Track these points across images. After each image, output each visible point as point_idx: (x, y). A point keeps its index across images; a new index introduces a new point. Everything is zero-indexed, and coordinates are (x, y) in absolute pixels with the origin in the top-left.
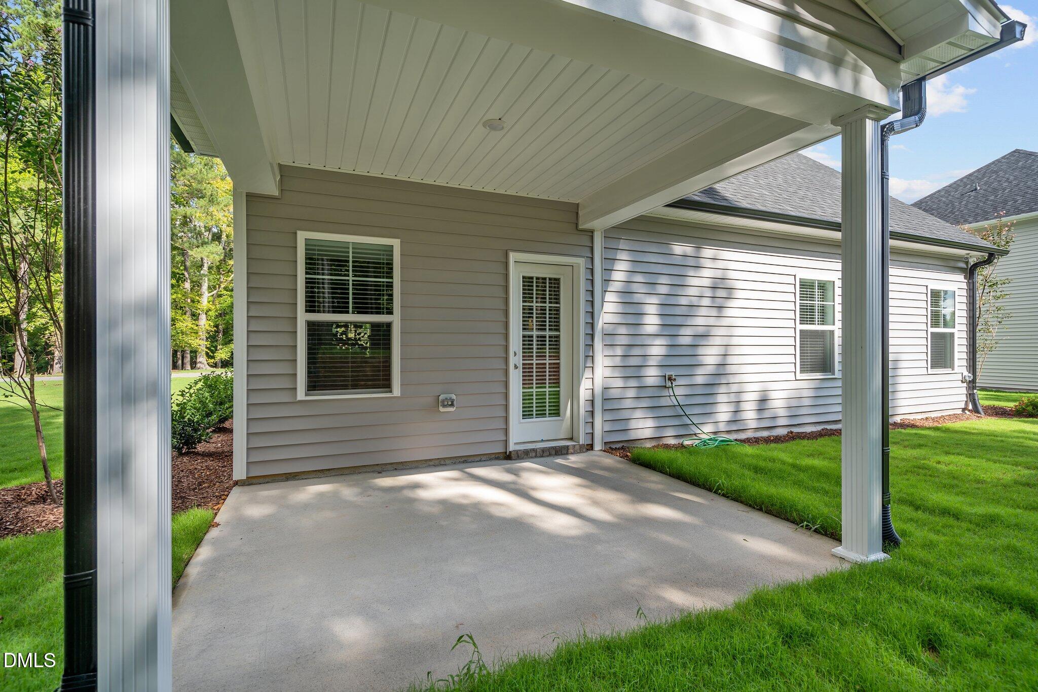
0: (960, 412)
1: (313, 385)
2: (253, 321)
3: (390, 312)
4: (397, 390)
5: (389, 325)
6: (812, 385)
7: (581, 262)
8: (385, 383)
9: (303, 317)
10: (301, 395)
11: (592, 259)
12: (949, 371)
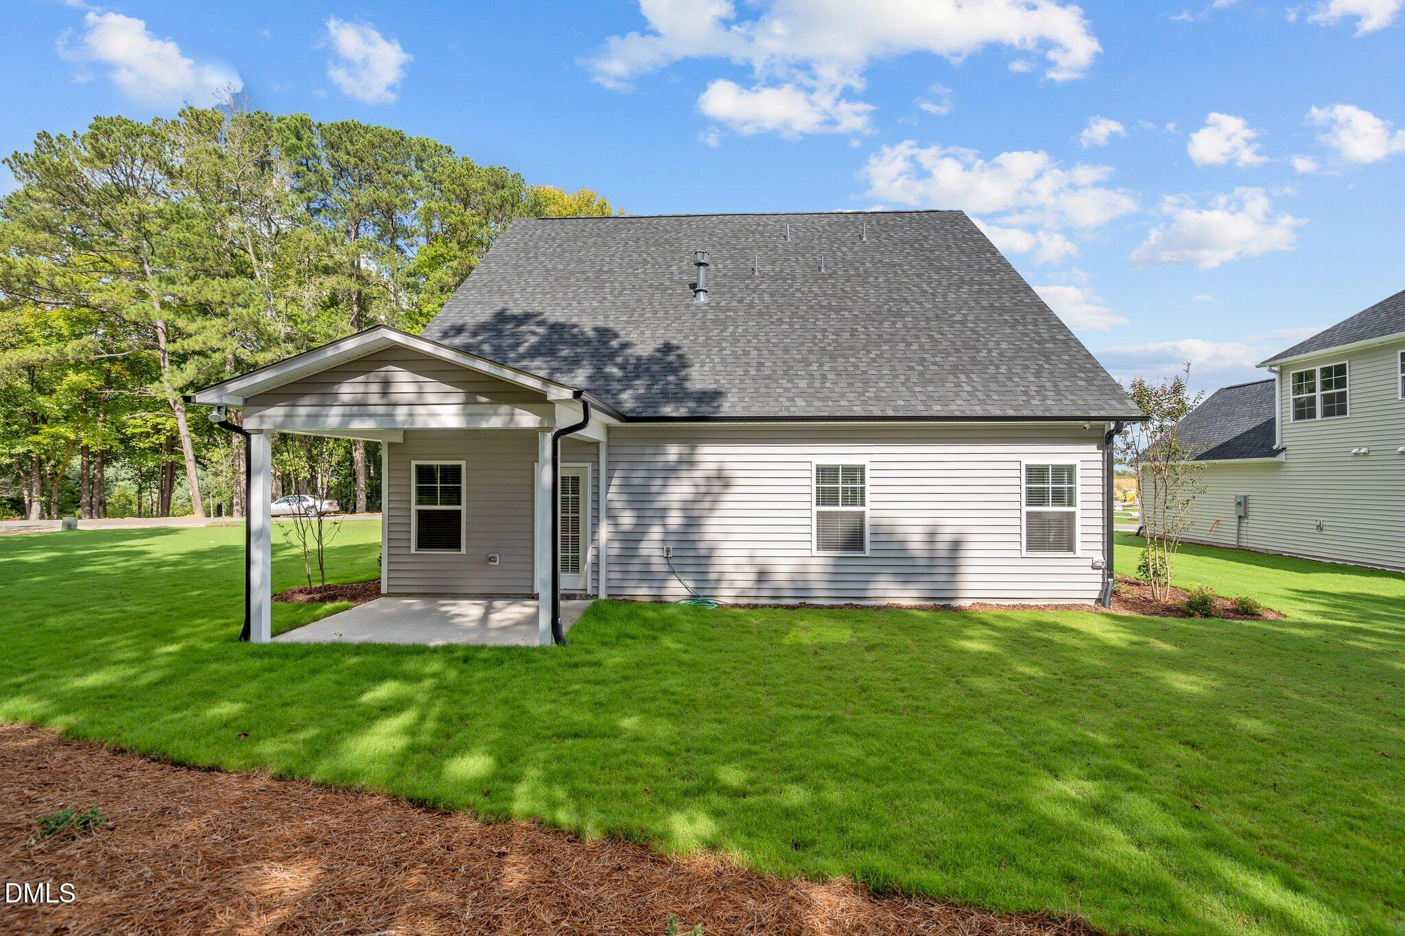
0: (1092, 603)
1: (421, 545)
2: (391, 511)
3: (459, 504)
4: (463, 550)
5: (459, 512)
6: (831, 562)
7: (589, 465)
8: (457, 546)
9: (415, 508)
10: (413, 551)
11: (598, 462)
12: (1070, 554)
